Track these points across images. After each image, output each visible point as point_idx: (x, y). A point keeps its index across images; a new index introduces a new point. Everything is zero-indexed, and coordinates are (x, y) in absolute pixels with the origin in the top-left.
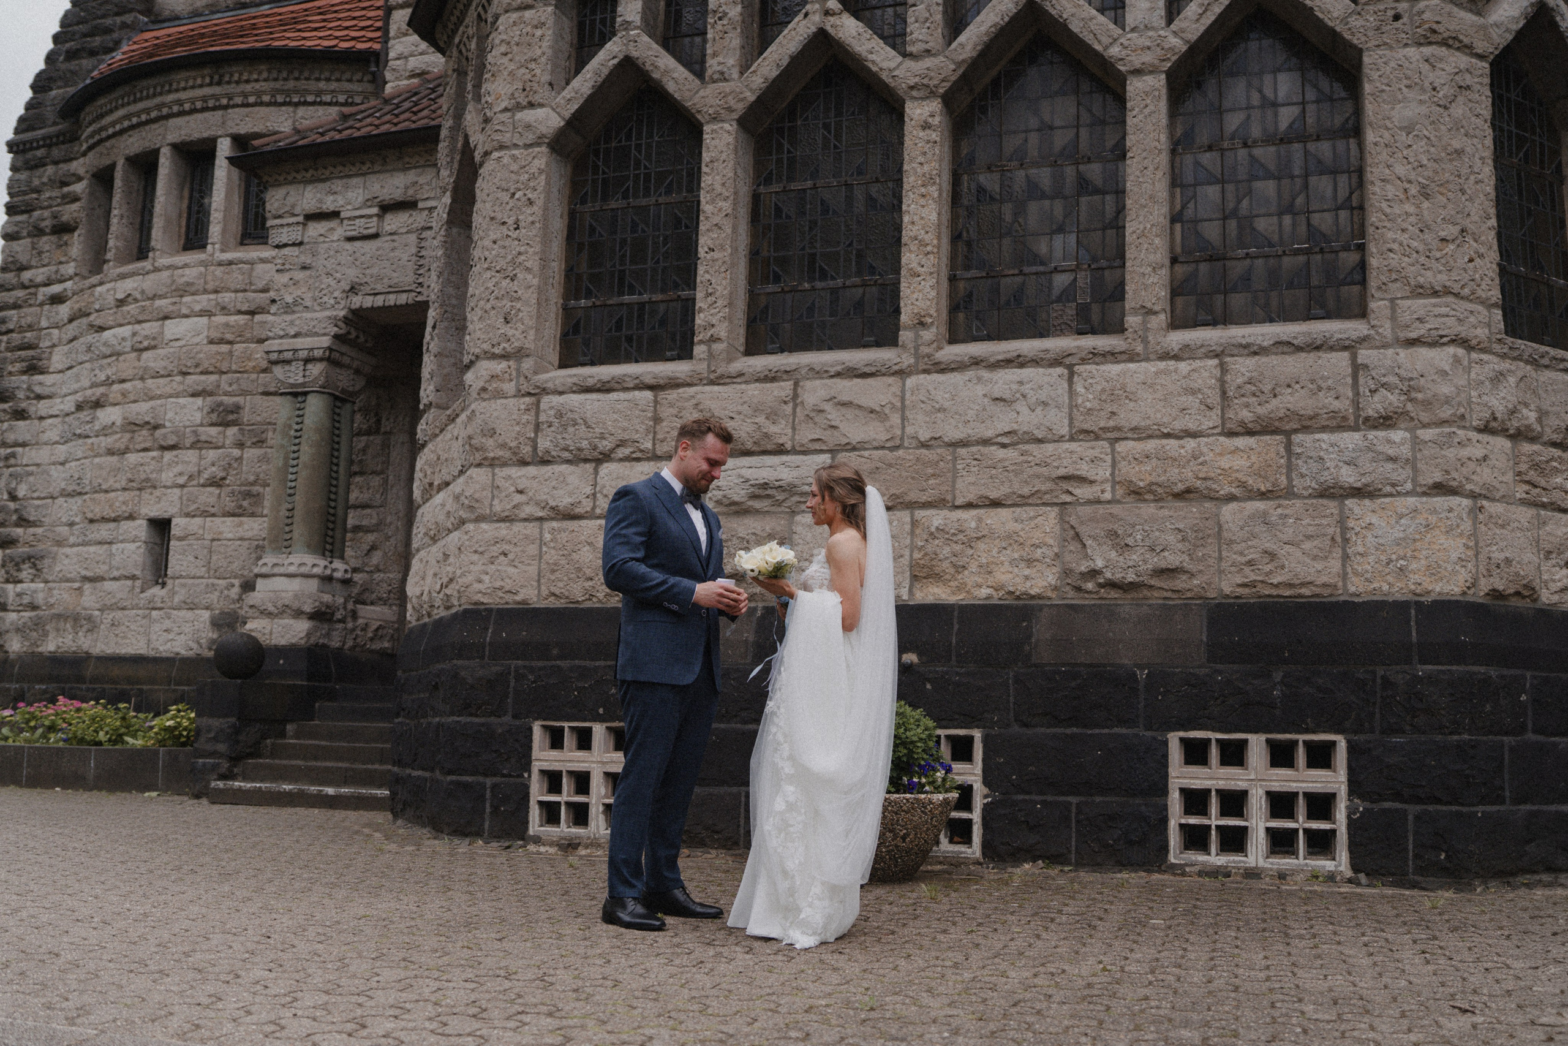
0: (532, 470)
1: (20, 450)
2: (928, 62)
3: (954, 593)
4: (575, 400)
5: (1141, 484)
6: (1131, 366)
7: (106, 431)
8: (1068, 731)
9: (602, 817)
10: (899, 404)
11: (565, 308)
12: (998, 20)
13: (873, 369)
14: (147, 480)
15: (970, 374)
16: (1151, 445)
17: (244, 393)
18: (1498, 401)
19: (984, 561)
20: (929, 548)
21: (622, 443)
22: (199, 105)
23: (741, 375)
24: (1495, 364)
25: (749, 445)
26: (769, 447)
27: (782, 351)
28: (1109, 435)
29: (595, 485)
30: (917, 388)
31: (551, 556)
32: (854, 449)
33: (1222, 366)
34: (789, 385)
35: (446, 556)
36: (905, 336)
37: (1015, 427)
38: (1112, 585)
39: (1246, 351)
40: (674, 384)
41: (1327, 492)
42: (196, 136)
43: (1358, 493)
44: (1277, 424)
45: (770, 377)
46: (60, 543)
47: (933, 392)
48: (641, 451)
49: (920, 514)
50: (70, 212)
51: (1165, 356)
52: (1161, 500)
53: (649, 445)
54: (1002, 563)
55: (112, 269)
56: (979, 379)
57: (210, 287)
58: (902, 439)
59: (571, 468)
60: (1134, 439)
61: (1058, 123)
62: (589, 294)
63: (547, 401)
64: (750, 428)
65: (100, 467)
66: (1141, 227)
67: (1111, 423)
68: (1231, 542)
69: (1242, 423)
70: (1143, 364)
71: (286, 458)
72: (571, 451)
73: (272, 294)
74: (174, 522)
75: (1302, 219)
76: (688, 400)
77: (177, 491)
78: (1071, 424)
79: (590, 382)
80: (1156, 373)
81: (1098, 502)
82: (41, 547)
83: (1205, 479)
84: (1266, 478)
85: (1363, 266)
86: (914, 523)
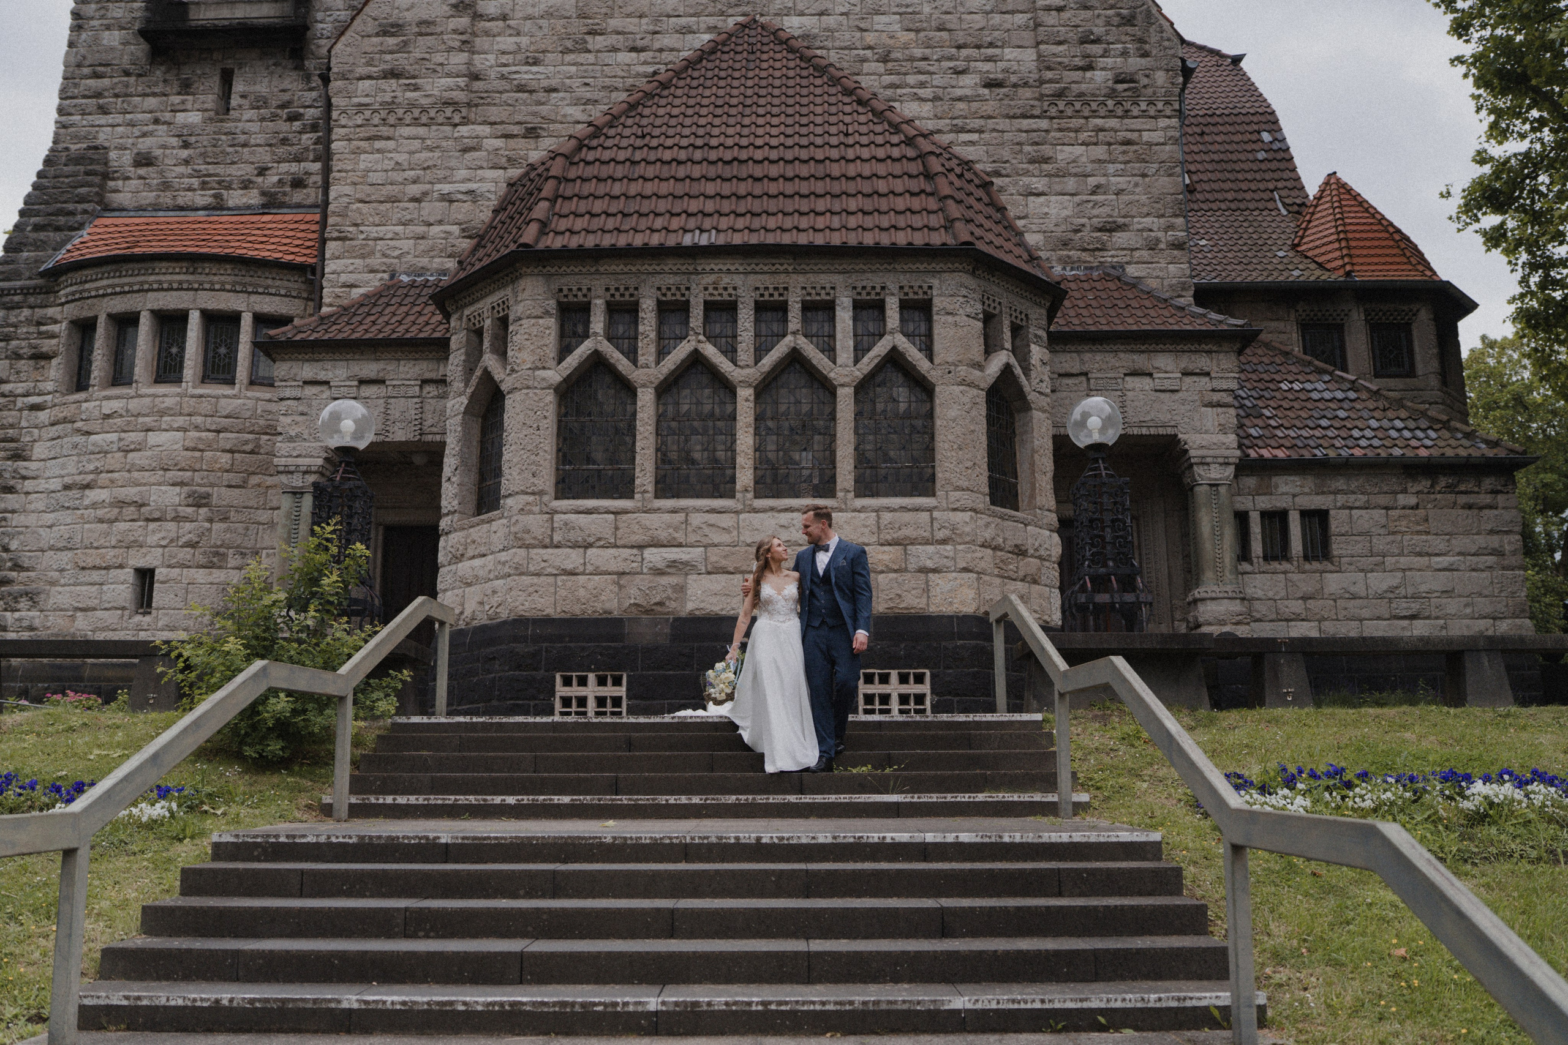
0: (550, 551)
1: (9, 515)
2: (748, 371)
4: (573, 517)
7: (94, 506)
10: (736, 526)
11: (557, 469)
13: (725, 510)
14: (135, 541)
15: (770, 514)
17: (212, 485)
18: (988, 534)
21: (599, 539)
22: (175, 286)
23: (659, 508)
24: (986, 519)
25: (665, 542)
26: (675, 544)
27: (673, 497)
29: (585, 558)
30: (744, 520)
31: (563, 593)
32: (716, 546)
33: (879, 517)
34: (683, 514)
35: (494, 592)
36: (738, 495)
39: (888, 509)
40: (625, 511)
41: (924, 570)
42: (172, 306)
43: (935, 571)
44: (901, 541)
45: (674, 511)
46: (53, 583)
47: (752, 521)
48: (609, 543)
50: (47, 345)
51: (855, 510)
53: (613, 541)
55: (95, 391)
56: (773, 516)
57: (186, 411)
58: (738, 542)
59: (573, 550)
61: (804, 400)
62: (570, 463)
63: (557, 517)
64: (666, 535)
65: (90, 530)
66: (845, 454)
68: (883, 590)
69: (887, 541)
70: (845, 513)
71: (289, 533)
72: (572, 542)
73: (279, 429)
74: (157, 571)
75: (909, 452)
76: (633, 519)
77: (160, 550)
80: (851, 517)
82: (34, 586)
84: (898, 564)
85: (934, 475)
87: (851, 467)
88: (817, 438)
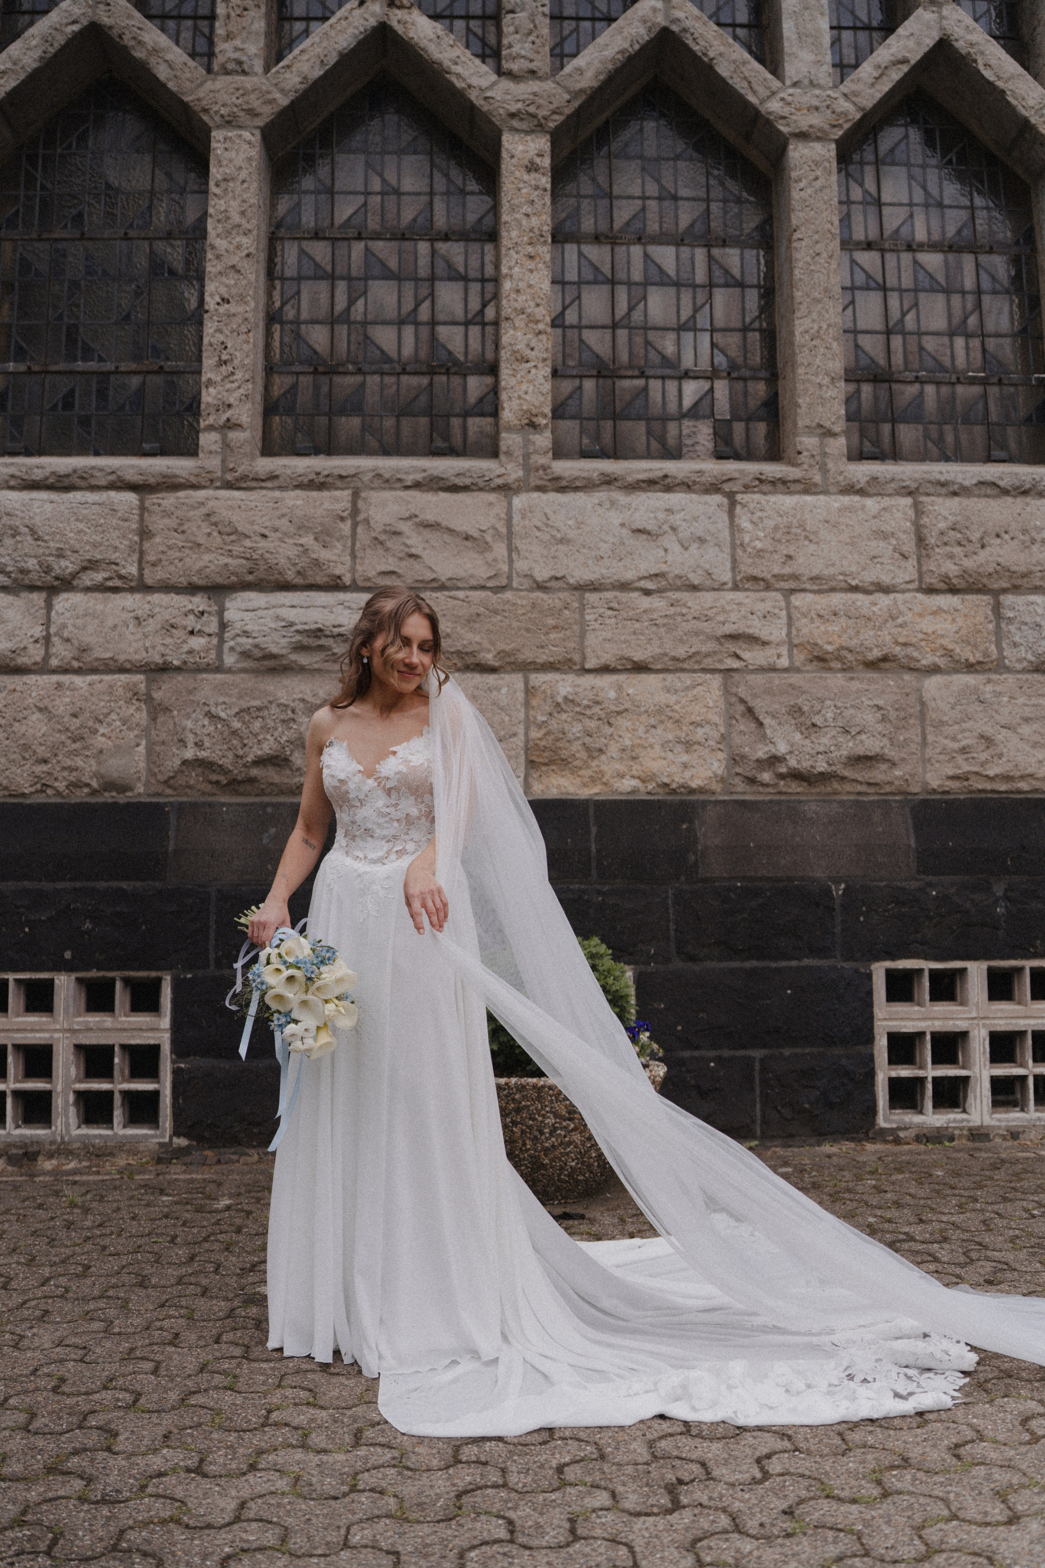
2: (534, 86)
3: (585, 785)
4: (14, 498)
5: (830, 648)
6: (808, 498)
8: (749, 964)
9: (72, 1111)
10: (504, 530)
12: (626, 45)
13: (468, 481)
15: (601, 495)
16: (837, 599)
19: (628, 742)
20: (554, 725)
21: (91, 565)
23: (273, 477)
25: (290, 576)
26: (320, 579)
27: (316, 451)
28: (782, 585)
29: (48, 623)
30: (529, 510)
32: (443, 587)
33: (916, 506)
34: (346, 494)
36: (509, 440)
37: (664, 568)
38: (797, 775)
39: (943, 491)
40: (171, 484)
44: (985, 581)
45: (318, 484)
47: (552, 516)
48: (121, 577)
49: (538, 679)
51: (850, 489)
52: (850, 669)
53: (134, 570)
54: (651, 746)
56: (613, 503)
58: (510, 577)
59: (10, 598)
60: (811, 591)
61: (683, 192)
62: (20, 355)
64: (292, 552)
66: (816, 327)
67: (787, 570)
68: (942, 723)
69: (945, 579)
70: (821, 497)
72: (8, 574)
75: (976, 343)
76: (193, 508)
78: (733, 569)
79: (38, 475)
80: (840, 510)
81: (773, 669)
83: (905, 645)
84: (975, 646)
86: (530, 691)
87: (837, 366)
88: (720, 295)
